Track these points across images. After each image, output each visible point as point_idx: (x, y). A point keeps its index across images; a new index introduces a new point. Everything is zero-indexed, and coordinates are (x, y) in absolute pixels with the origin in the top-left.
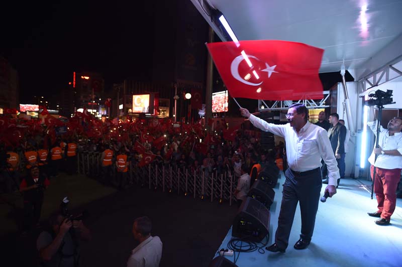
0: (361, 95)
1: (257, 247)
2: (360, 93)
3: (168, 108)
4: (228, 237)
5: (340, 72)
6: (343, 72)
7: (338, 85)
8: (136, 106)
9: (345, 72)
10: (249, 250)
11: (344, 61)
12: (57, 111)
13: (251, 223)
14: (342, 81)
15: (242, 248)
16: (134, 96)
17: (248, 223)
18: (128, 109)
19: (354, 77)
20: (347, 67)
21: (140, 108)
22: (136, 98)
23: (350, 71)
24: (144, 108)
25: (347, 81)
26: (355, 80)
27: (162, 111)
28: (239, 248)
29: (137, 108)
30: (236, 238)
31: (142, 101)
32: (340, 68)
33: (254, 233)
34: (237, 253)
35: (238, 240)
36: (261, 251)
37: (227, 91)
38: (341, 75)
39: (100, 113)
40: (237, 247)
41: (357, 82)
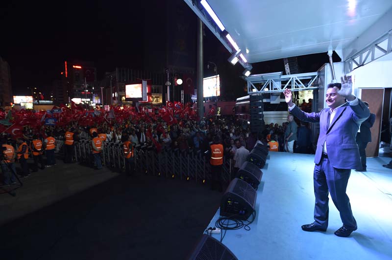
1: (243, 224)
2: (347, 73)
3: (162, 94)
4: (217, 216)
5: (327, 52)
6: (330, 53)
7: (326, 66)
9: (332, 53)
10: (235, 227)
11: (331, 41)
12: (52, 102)
13: (237, 203)
14: (329, 62)
15: (229, 226)
17: (235, 203)
18: (121, 97)
19: (341, 57)
20: (334, 47)
23: (336, 51)
25: (334, 61)
26: (342, 61)
27: (156, 97)
28: (226, 226)
30: (224, 217)
32: (327, 49)
33: (241, 212)
34: (224, 231)
35: (226, 219)
36: (247, 228)
37: (218, 75)
38: (328, 56)
39: (94, 101)
40: (224, 226)
41: (344, 62)
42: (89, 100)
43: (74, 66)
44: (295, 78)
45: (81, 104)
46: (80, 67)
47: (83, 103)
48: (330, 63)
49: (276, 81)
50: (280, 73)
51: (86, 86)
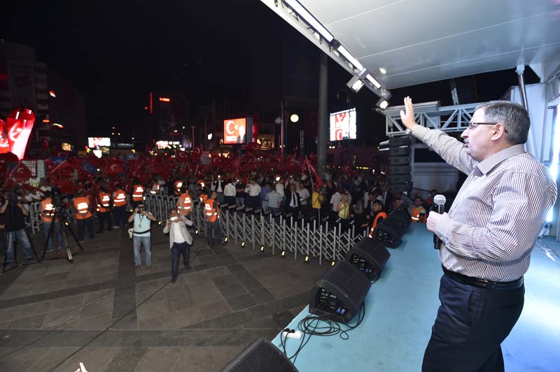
0: (550, 104)
1: (339, 329)
2: (549, 102)
3: (273, 136)
4: (305, 312)
5: (515, 68)
6: (520, 69)
7: (512, 91)
8: (229, 135)
9: (524, 69)
10: (326, 333)
11: (522, 50)
12: (132, 145)
13: (335, 297)
14: (517, 83)
15: (317, 330)
16: (225, 121)
17: (332, 296)
18: (219, 139)
19: (540, 76)
20: (529, 58)
21: (233, 137)
22: (228, 124)
23: (532, 66)
24: (239, 137)
25: (526, 82)
26: (542, 81)
27: (265, 140)
28: (312, 329)
29: (230, 137)
30: (313, 315)
31: (236, 127)
32: (515, 63)
33: (339, 310)
34: (307, 336)
35: (314, 318)
36: (344, 335)
37: (355, 109)
38: (517, 74)
39: (184, 145)
40: (309, 328)
41: (546, 82)
42: (177, 143)
43: (161, 99)
44: (462, 111)
45: (167, 148)
46: (168, 100)
47: (170, 148)
48: (520, 86)
49: (431, 115)
50: (436, 102)
51: (173, 124)
